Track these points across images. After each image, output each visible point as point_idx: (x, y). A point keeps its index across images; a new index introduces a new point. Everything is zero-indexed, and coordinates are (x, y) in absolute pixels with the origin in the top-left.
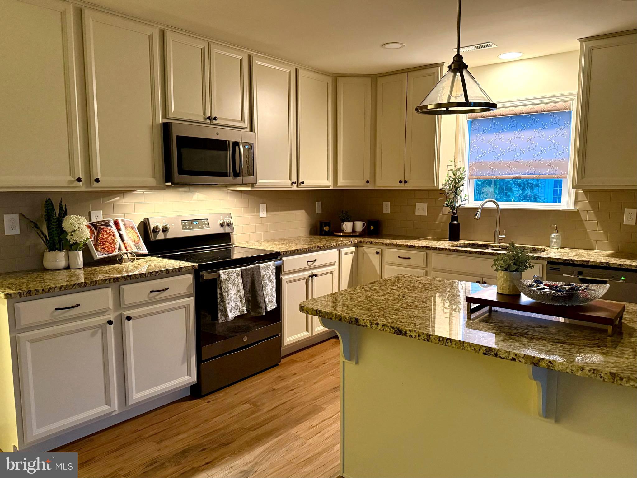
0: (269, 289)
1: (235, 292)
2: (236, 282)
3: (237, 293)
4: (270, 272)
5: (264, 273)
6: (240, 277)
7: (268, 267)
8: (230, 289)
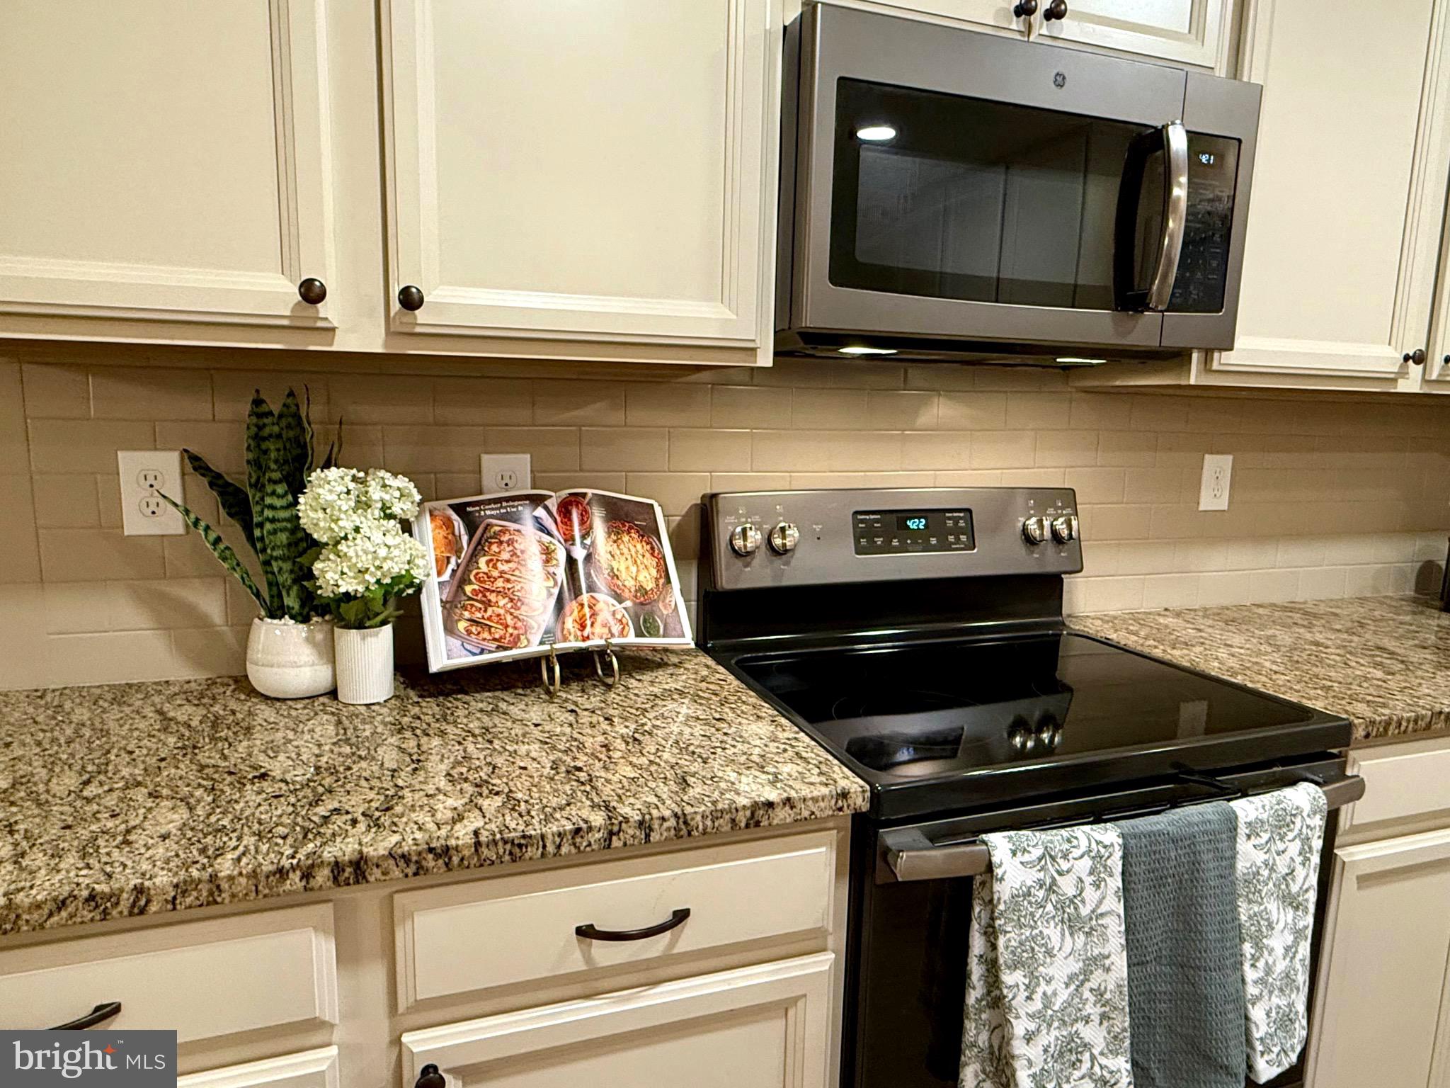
0: (1280, 951)
1: (1075, 966)
2: (1085, 911)
3: (1086, 973)
4: (1294, 848)
5: (1260, 857)
6: (1116, 882)
7: (1282, 822)
8: (1049, 953)
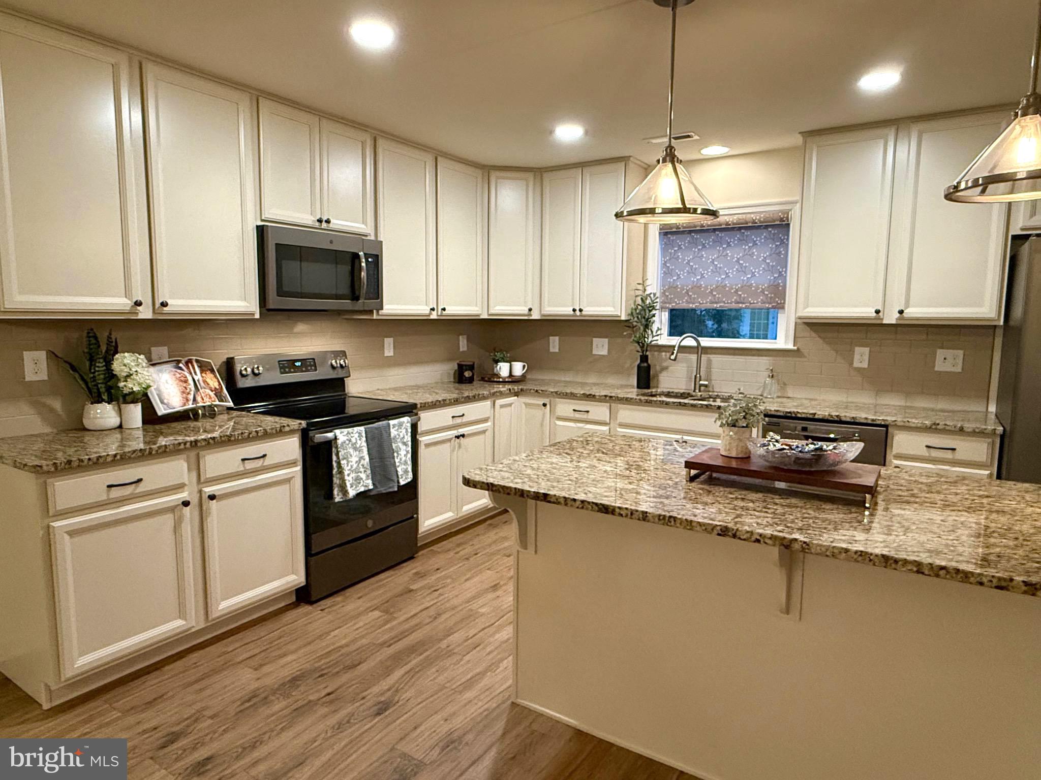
0: (403, 455)
1: (357, 459)
2: (358, 446)
3: (360, 461)
4: (404, 431)
5: (396, 433)
6: (364, 439)
7: (400, 425)
8: (351, 456)
